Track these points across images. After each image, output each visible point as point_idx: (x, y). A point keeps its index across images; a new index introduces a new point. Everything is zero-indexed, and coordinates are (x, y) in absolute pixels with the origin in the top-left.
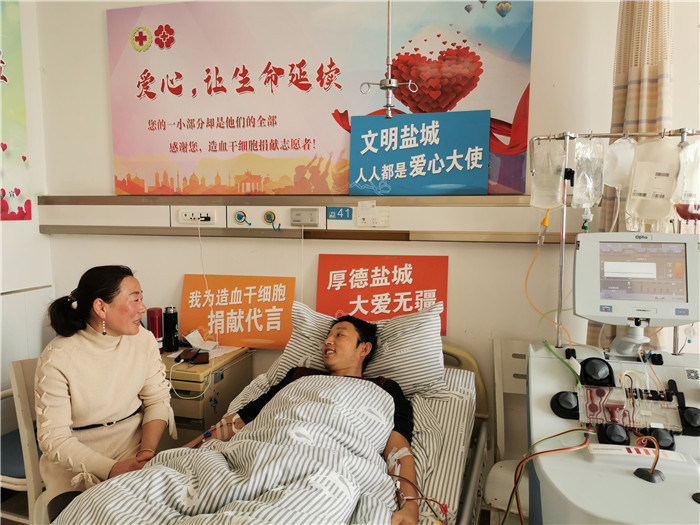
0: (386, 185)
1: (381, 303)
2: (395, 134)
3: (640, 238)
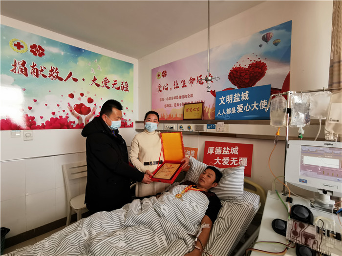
0: (228, 116)
1: (226, 161)
2: (232, 97)
3: (327, 144)
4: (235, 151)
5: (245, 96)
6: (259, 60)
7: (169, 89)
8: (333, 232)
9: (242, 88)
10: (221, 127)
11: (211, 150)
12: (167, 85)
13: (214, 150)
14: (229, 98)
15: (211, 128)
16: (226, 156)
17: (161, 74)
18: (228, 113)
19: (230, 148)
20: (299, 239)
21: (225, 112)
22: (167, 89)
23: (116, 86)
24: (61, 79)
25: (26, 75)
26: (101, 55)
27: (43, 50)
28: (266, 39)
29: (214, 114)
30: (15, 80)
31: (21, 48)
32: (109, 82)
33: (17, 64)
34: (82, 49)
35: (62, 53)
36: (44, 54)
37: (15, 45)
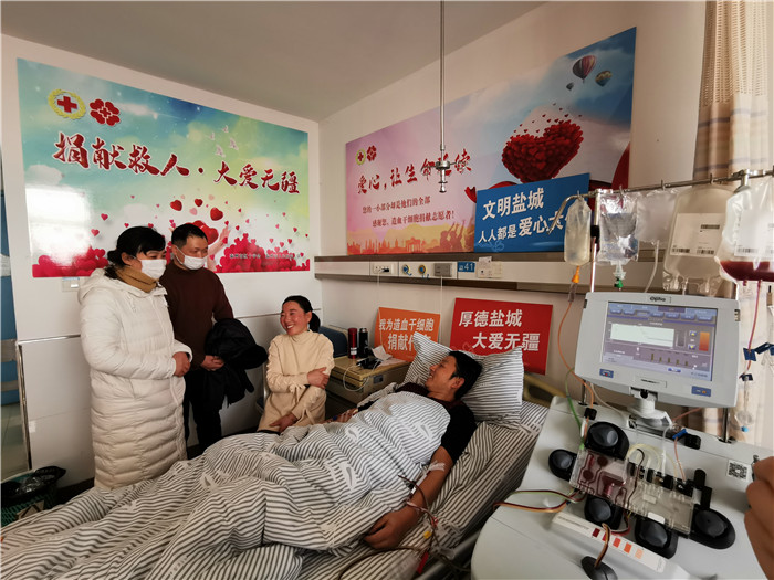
0: (500, 244)
1: (496, 340)
2: (509, 202)
3: (655, 299)
4: (515, 319)
6: (566, 120)
7: (381, 186)
8: (659, 473)
9: (530, 181)
10: (487, 269)
11: (466, 318)
12: (378, 177)
13: (474, 317)
14: (504, 205)
15: (465, 270)
16: (496, 330)
17: (365, 155)
18: (500, 236)
21: (496, 235)
22: (377, 187)
23: (272, 182)
24: (154, 171)
25: (85, 164)
26: (237, 117)
27: (116, 111)
28: (581, 70)
29: (473, 239)
30: (63, 176)
31: (73, 110)
32: (255, 173)
33: (67, 143)
34: (196, 106)
35: (156, 116)
36: (117, 120)
37: (60, 103)
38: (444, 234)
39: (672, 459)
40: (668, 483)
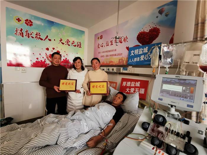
0: (135, 63)
1: (132, 90)
2: (138, 51)
3: (177, 77)
4: (138, 84)
5: (146, 50)
6: (156, 27)
7: (103, 46)
8: (175, 131)
9: (144, 45)
10: (131, 70)
11: (124, 84)
12: (103, 44)
13: (126, 83)
14: (136, 52)
15: (125, 70)
16: (133, 87)
17: (100, 38)
19: (135, 83)
20: (154, 134)
21: (134, 60)
22: (102, 46)
23: (74, 44)
24: (42, 39)
25: (23, 36)
26: (65, 26)
27: (32, 22)
28: (161, 12)
29: (127, 61)
30: (17, 39)
31: (20, 21)
32: (69, 42)
33: (18, 30)
34: (54, 22)
35: (43, 24)
36: (32, 25)
37: (17, 19)
38: (120, 60)
39: (180, 127)
40: (178, 134)
